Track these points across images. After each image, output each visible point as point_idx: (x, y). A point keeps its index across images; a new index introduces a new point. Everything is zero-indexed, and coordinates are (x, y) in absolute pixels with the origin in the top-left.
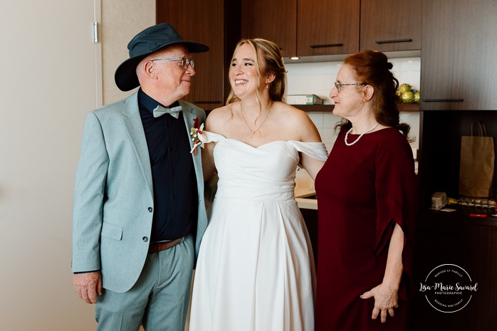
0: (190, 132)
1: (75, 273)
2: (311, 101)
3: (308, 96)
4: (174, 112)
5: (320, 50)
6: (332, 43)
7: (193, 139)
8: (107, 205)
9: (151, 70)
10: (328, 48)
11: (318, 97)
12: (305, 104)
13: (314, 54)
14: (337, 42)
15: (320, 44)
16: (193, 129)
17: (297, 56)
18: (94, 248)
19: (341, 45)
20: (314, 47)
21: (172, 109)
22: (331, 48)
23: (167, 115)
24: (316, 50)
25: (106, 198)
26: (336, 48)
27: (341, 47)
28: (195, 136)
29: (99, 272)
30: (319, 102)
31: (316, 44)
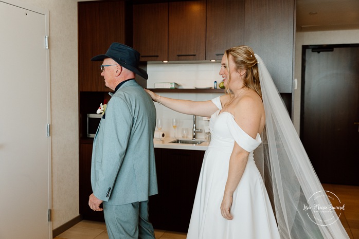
2: (173, 86)
3: (172, 83)
5: (183, 57)
6: (189, 54)
10: (187, 57)
11: (177, 84)
12: (170, 88)
14: (192, 54)
17: (168, 60)
19: (195, 55)
20: (179, 56)
22: (189, 57)
24: (180, 57)
26: (192, 57)
27: (195, 57)
30: (177, 87)
31: (180, 54)
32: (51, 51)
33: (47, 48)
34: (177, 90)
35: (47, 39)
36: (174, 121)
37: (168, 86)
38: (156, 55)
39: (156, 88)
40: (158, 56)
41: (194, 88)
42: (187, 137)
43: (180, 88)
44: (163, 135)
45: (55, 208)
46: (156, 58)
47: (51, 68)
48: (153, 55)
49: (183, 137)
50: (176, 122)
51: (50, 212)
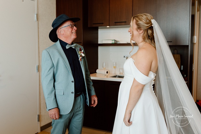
0: (78, 53)
1: (49, 110)
2: (113, 42)
3: (112, 40)
4: (73, 46)
5: (118, 24)
6: (122, 21)
7: (80, 55)
8: (55, 83)
9: (61, 32)
10: (121, 23)
11: (116, 41)
12: (111, 43)
13: (115, 25)
14: (124, 21)
15: (118, 21)
16: (79, 52)
17: (109, 26)
18: (54, 99)
19: (126, 22)
20: (116, 23)
21: (73, 45)
22: (122, 23)
23: (71, 48)
24: (116, 24)
25: (55, 81)
26: (124, 23)
27: (126, 23)
28: (80, 54)
29: (58, 107)
30: (116, 42)
31: (117, 21)
32: (39, 22)
33: (36, 20)
34: (116, 44)
35: (36, 15)
36: (114, 63)
37: (110, 42)
38: (102, 22)
39: (103, 43)
40: (103, 23)
41: (127, 43)
42: (122, 74)
43: (118, 43)
44: (107, 72)
45: (42, 114)
46: (101, 24)
47: (39, 32)
48: (100, 23)
49: (120, 74)
50: (115, 64)
51: (39, 116)
